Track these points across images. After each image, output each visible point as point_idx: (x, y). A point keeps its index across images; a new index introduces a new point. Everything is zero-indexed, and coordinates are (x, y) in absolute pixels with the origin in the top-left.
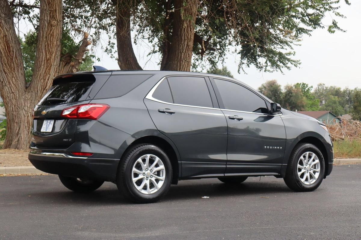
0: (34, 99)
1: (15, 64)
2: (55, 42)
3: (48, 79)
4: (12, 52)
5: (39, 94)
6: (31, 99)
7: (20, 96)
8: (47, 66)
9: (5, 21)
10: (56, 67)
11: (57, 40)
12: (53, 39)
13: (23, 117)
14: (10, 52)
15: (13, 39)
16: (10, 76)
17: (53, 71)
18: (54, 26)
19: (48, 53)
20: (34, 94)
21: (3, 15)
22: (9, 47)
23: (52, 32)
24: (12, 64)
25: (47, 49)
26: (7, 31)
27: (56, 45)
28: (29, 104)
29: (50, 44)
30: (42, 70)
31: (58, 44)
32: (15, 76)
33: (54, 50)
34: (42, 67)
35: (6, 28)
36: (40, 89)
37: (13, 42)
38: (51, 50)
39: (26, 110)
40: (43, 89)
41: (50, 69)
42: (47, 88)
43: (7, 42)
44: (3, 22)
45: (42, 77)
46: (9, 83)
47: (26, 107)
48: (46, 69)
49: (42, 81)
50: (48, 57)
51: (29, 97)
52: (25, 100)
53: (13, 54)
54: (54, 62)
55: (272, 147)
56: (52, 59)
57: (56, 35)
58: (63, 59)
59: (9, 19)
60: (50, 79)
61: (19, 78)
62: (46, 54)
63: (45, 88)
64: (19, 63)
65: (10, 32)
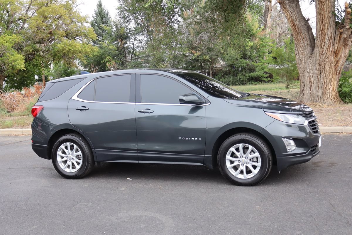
0: (315, 63)
1: (301, 37)
2: (326, 15)
3: (324, 46)
4: (297, 29)
5: (318, 59)
6: (313, 63)
7: (306, 61)
8: (322, 36)
9: (289, 6)
10: (330, 35)
11: (328, 13)
12: (324, 13)
13: (307, 77)
14: (296, 29)
15: (297, 18)
16: (298, 47)
17: (328, 38)
18: (324, 2)
19: (321, 25)
20: (315, 59)
21: (287, 2)
22: (294, 25)
23: (322, 7)
24: (299, 38)
25: (320, 22)
26: (291, 13)
27: (328, 17)
28: (311, 67)
29: (322, 17)
30: (319, 39)
31: (330, 16)
32: (301, 46)
33: (326, 21)
34: (319, 37)
35: (290, 11)
36: (319, 54)
37: (297, 20)
38: (323, 22)
39: (309, 72)
40: (320, 55)
41: (324, 38)
42: (323, 53)
43: (292, 21)
44: (288, 6)
45: (319, 45)
46: (298, 52)
47: (309, 70)
48: (321, 38)
49: (320, 48)
50: (322, 28)
51: (312, 61)
52: (309, 64)
53: (298, 30)
54: (328, 31)
55: (189, 139)
56: (325, 30)
57: (327, 9)
58: (338, 27)
59: (292, 3)
60: (325, 46)
61: (304, 48)
62: (320, 26)
63: (322, 53)
64: (304, 36)
65: (294, 13)
